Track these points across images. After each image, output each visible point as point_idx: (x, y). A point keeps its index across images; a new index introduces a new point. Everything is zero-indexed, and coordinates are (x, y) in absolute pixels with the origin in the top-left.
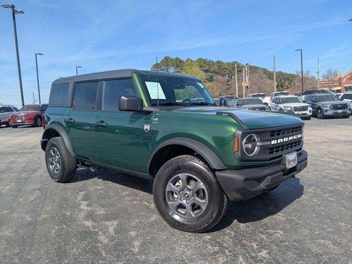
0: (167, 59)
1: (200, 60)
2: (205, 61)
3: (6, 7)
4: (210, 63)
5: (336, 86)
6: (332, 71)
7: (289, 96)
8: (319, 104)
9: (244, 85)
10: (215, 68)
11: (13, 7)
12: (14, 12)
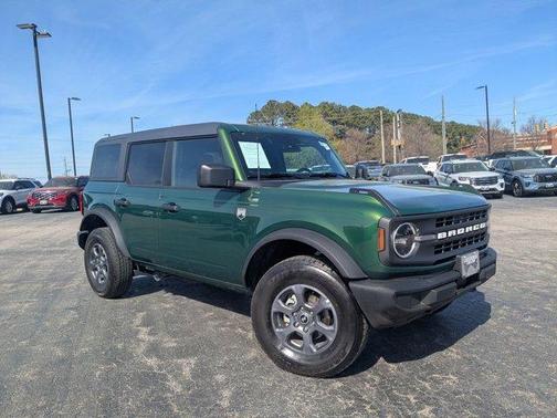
0: (272, 104)
1: (324, 105)
2: (332, 107)
3: (23, 27)
4: (340, 110)
5: (543, 144)
6: (537, 120)
7: (467, 161)
8: (516, 173)
9: (395, 143)
10: (349, 117)
11: (34, 27)
12: (36, 35)
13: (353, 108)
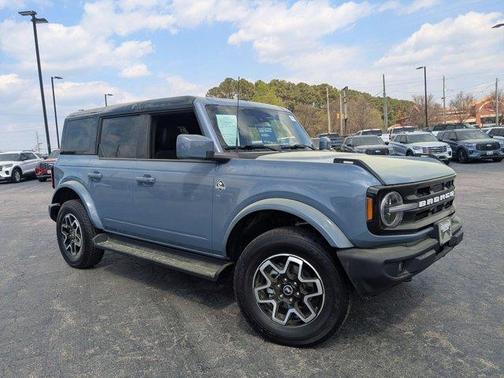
0: (228, 81)
1: (275, 83)
2: (281, 84)
3: (24, 14)
4: (290, 87)
6: (464, 96)
10: (298, 94)
11: (33, 14)
12: (35, 21)
13: (301, 85)
